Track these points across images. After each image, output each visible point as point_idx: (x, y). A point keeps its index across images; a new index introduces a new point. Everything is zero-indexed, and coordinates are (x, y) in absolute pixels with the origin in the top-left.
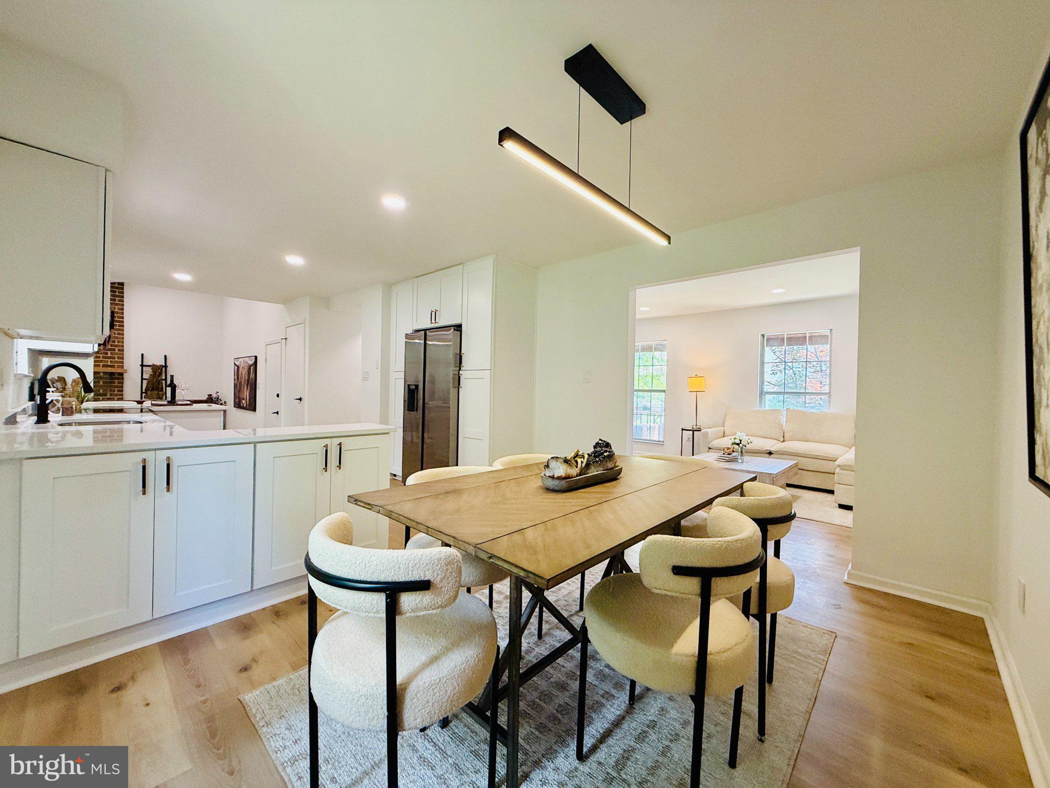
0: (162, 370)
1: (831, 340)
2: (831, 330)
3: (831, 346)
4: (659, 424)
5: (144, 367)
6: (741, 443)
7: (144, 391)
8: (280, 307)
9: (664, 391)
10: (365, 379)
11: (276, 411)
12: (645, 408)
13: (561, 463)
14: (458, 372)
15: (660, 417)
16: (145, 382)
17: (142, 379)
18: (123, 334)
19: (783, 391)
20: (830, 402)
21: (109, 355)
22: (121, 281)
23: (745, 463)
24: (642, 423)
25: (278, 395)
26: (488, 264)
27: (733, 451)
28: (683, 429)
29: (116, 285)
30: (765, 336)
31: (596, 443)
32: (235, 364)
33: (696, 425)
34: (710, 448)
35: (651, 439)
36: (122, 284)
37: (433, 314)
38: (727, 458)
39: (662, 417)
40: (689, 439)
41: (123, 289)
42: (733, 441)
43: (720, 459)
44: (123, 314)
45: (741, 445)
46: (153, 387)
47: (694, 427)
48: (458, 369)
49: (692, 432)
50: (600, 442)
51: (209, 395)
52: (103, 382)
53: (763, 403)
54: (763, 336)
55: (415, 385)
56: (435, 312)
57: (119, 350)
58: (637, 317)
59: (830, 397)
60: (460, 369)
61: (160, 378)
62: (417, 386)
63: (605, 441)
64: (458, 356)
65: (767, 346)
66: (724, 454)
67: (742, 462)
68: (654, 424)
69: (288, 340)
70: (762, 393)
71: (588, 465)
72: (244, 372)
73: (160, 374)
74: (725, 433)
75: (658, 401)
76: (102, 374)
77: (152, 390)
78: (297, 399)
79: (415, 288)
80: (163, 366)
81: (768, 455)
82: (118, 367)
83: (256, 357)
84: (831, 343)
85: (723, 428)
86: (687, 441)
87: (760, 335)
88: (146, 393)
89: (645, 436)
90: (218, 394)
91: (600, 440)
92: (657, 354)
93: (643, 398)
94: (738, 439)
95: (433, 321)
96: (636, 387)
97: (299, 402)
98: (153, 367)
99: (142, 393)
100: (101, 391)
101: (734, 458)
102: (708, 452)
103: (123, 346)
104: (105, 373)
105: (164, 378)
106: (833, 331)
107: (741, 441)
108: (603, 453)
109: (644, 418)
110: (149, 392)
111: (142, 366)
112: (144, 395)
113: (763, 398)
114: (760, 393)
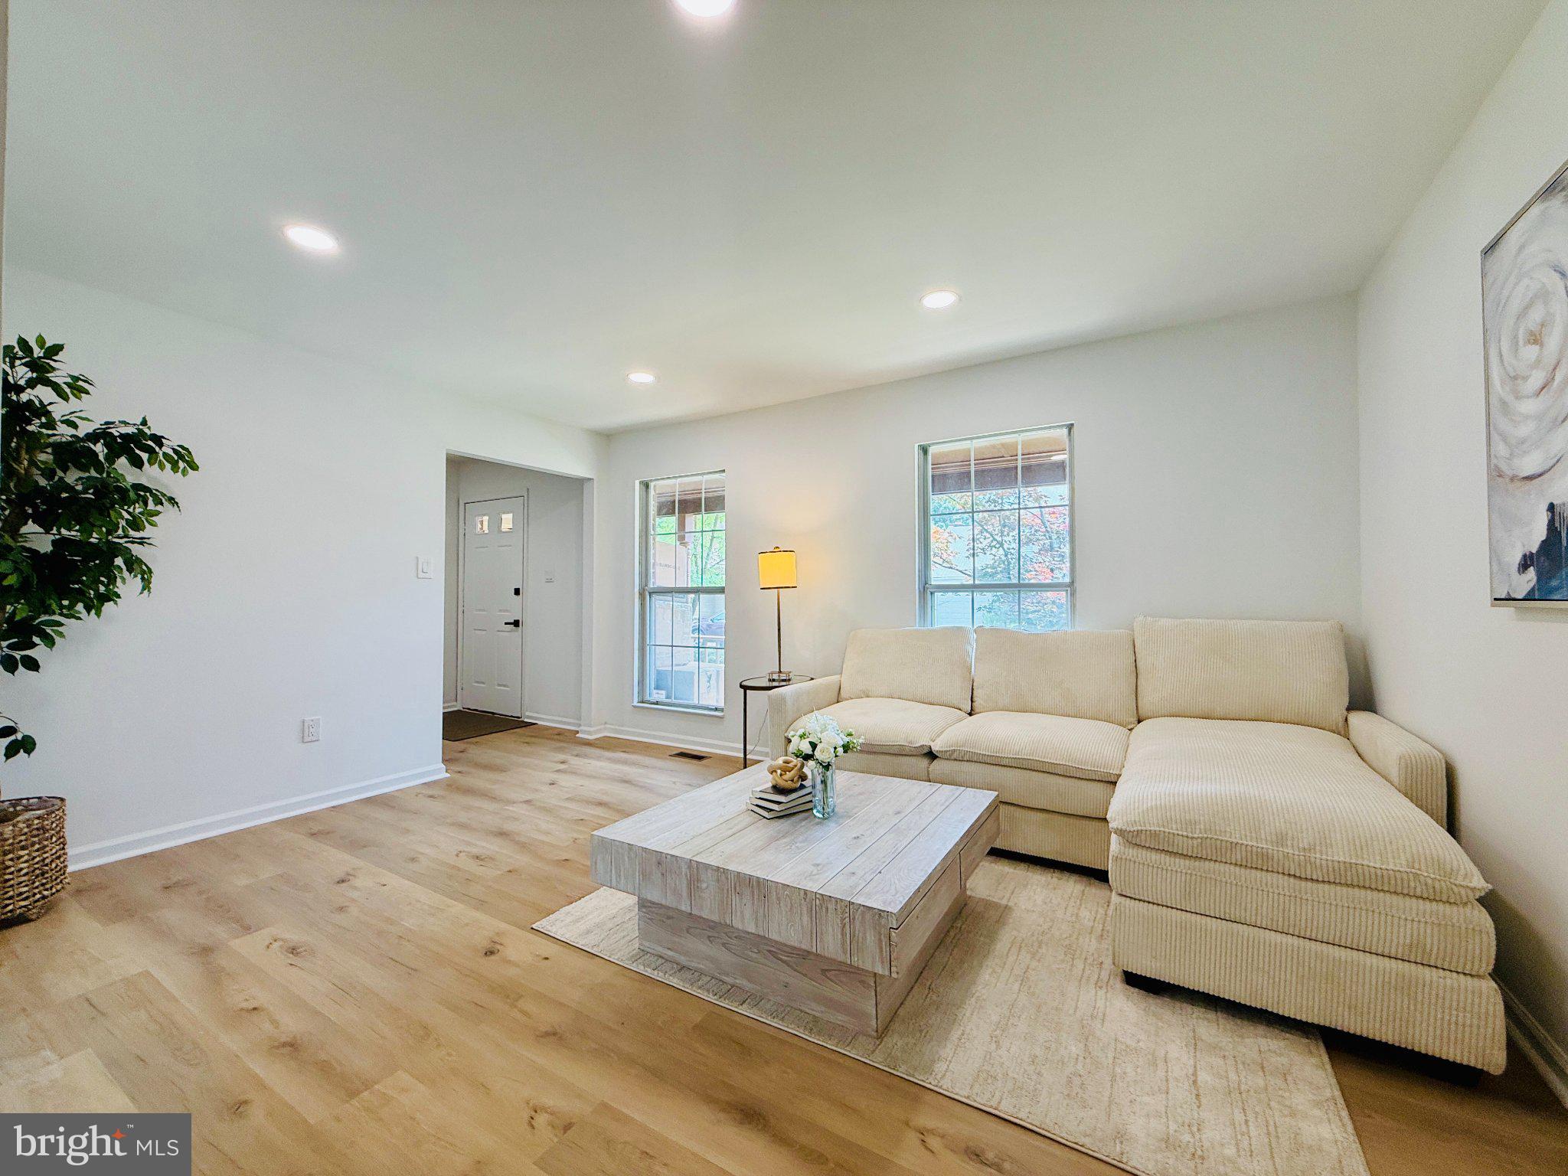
1: (1071, 471)
2: (1070, 427)
3: (1072, 484)
9: (721, 590)
19: (971, 582)
20: (1073, 606)
27: (802, 777)
28: (741, 686)
30: (929, 452)
33: (780, 672)
35: (703, 703)
38: (776, 807)
43: (758, 808)
47: (776, 676)
53: (929, 614)
54: (925, 450)
59: (1073, 594)
67: (824, 819)
70: (926, 590)
74: (842, 691)
84: (1072, 477)
85: (836, 678)
87: (916, 446)
93: (667, 608)
101: (798, 802)
106: (1075, 429)
113: (929, 602)
114: (922, 590)
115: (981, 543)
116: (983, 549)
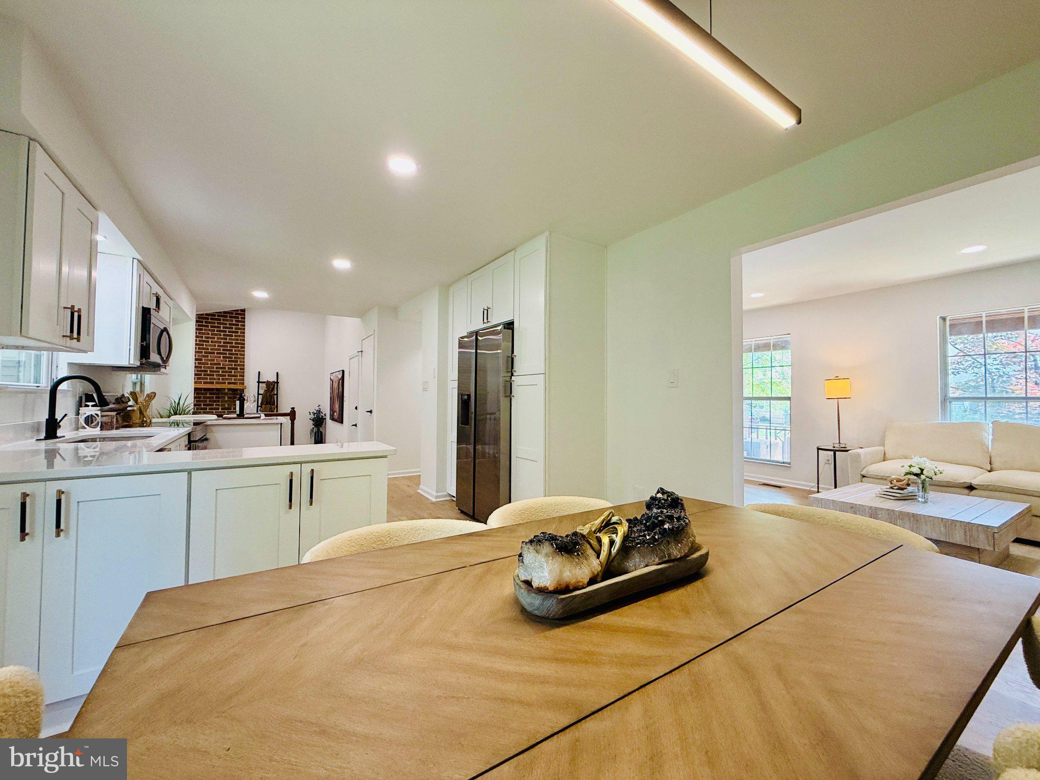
0: (274, 386)
4: (783, 439)
5: (260, 384)
6: (922, 473)
7: (259, 405)
8: (358, 320)
9: (789, 399)
10: (425, 390)
11: (355, 424)
12: (763, 419)
13: (547, 555)
14: (509, 378)
15: (783, 432)
16: (260, 396)
17: (258, 394)
18: (244, 355)
21: (233, 373)
22: (242, 308)
23: (929, 503)
24: (760, 438)
25: (356, 408)
26: (540, 244)
27: (908, 485)
28: (818, 449)
29: (239, 312)
30: (948, 319)
31: (652, 498)
32: (331, 379)
33: (840, 443)
34: (864, 476)
35: (772, 459)
36: (244, 311)
37: (486, 312)
38: (898, 495)
39: (787, 432)
40: (828, 460)
41: (244, 315)
42: (907, 469)
43: (885, 495)
44: (244, 337)
45: (923, 477)
46: (267, 402)
47: (837, 446)
48: (510, 374)
49: (832, 453)
50: (659, 495)
51: (292, 408)
52: (228, 398)
53: (948, 415)
54: (944, 319)
55: (467, 395)
56: (487, 310)
57: (240, 369)
58: (744, 308)
60: (512, 375)
61: (272, 393)
62: (469, 396)
63: (670, 494)
64: (510, 359)
65: (951, 335)
66: (892, 488)
67: (926, 502)
68: (776, 439)
69: (363, 353)
70: (945, 400)
71: (626, 549)
72: (336, 385)
73: (273, 389)
74: (887, 455)
75: (780, 410)
76: (226, 391)
77: (266, 404)
78: (368, 412)
79: (469, 287)
80: (275, 383)
81: (966, 491)
82: (239, 384)
83: (343, 371)
85: (881, 448)
86: (825, 463)
87: (938, 317)
88: (261, 407)
89: (764, 455)
90: (320, 407)
91: (661, 491)
92: (778, 354)
93: (762, 407)
94: (917, 466)
95: (485, 321)
96: (745, 395)
97: (370, 416)
98: (268, 383)
99: (258, 406)
100: (226, 406)
101: (910, 494)
102: (862, 481)
103: (244, 365)
104: (229, 389)
105: (276, 393)
107: (922, 470)
108: (662, 523)
109: (762, 432)
110: (263, 406)
111: (259, 382)
112: (259, 408)
113: (948, 408)
114: (943, 400)
115: (962, 364)
116: (964, 369)
